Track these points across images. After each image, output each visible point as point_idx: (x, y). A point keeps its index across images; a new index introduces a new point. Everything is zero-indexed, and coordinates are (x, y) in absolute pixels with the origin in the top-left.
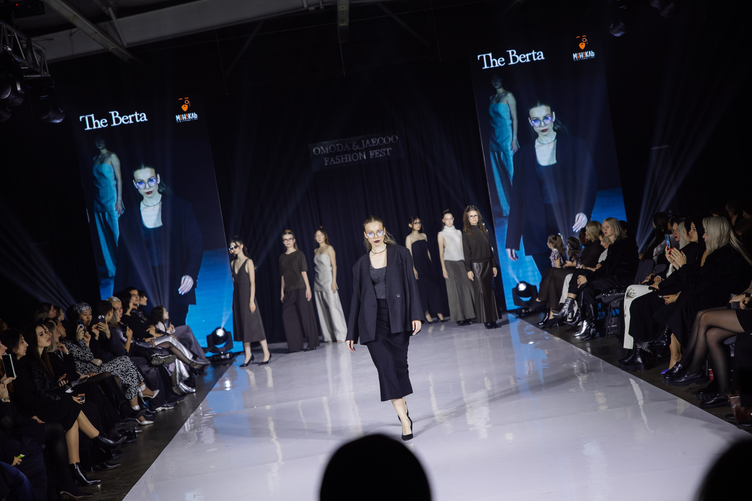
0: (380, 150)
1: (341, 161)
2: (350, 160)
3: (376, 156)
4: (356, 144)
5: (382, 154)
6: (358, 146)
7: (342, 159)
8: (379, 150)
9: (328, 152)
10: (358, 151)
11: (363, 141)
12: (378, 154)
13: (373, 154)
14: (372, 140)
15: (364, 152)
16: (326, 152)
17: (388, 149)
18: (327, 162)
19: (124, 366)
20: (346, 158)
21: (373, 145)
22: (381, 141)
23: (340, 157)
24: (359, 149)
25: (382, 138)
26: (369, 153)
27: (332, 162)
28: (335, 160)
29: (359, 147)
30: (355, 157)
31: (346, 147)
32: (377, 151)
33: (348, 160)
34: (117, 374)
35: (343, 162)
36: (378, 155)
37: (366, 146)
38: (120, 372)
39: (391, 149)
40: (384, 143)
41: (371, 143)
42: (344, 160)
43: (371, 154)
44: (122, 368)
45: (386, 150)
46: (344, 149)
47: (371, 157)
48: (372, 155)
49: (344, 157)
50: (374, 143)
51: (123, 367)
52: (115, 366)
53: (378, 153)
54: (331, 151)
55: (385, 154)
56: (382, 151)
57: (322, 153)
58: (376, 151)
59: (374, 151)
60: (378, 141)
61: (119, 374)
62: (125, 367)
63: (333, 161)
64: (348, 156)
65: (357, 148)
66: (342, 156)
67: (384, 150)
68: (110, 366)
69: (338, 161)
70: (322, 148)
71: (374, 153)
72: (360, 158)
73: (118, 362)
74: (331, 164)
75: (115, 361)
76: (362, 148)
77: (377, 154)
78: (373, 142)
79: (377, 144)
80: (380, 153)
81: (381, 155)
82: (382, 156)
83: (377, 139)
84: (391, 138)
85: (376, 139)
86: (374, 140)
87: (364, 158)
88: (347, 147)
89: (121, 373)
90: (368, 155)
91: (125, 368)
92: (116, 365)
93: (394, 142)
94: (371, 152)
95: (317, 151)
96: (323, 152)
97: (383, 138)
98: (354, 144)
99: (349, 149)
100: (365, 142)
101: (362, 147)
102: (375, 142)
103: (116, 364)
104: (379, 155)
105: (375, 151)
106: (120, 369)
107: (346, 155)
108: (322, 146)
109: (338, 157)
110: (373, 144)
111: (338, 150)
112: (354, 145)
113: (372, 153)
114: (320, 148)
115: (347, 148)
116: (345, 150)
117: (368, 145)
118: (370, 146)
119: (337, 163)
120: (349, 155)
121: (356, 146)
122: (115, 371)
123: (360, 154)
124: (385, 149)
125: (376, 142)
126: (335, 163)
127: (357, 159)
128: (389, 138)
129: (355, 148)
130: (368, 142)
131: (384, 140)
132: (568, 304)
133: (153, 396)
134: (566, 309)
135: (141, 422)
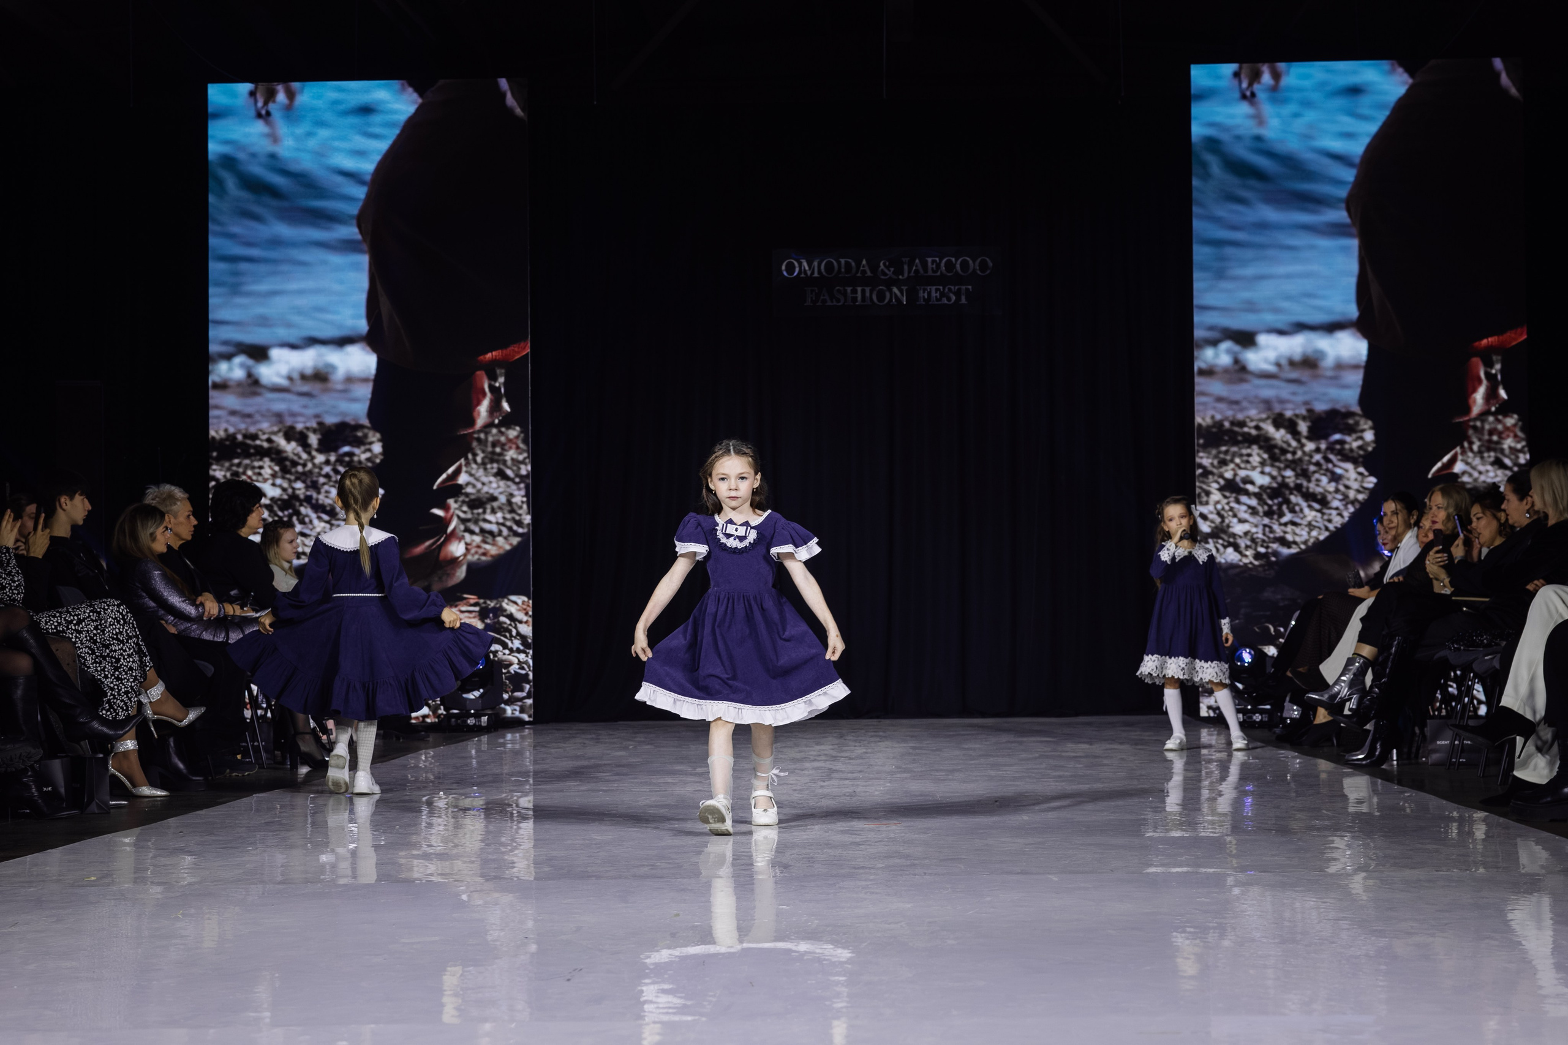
0: (944, 289)
1: (846, 300)
2: (868, 301)
3: (933, 302)
4: (887, 263)
5: (949, 299)
6: (892, 269)
7: (850, 296)
8: (941, 288)
9: (816, 274)
10: (890, 283)
11: (906, 260)
12: (938, 297)
13: (926, 297)
14: (930, 260)
15: (904, 288)
16: (813, 273)
17: (964, 287)
18: (812, 298)
19: (99, 627)
20: (859, 295)
21: (930, 273)
22: (950, 266)
23: (845, 291)
24: (895, 277)
25: (953, 259)
26: (917, 291)
27: (824, 301)
28: (832, 297)
29: (894, 273)
30: (881, 296)
31: (862, 268)
32: (937, 290)
33: (863, 299)
34: (75, 643)
35: (849, 302)
36: (937, 300)
37: (912, 274)
38: (87, 640)
39: (970, 287)
40: (956, 271)
41: (924, 265)
42: (854, 299)
43: (921, 294)
44: (95, 632)
45: (959, 289)
46: (857, 272)
47: (921, 301)
49: (854, 292)
50: (932, 268)
51: (99, 631)
52: (72, 621)
53: (938, 294)
54: (824, 273)
55: (954, 298)
56: (950, 290)
57: (803, 276)
58: (934, 288)
59: (929, 288)
60: (943, 264)
61: (82, 644)
62: (103, 631)
63: (827, 297)
64: (863, 292)
65: (890, 274)
66: (849, 289)
67: (953, 288)
68: (54, 617)
69: (838, 300)
70: (804, 262)
71: (929, 294)
72: (895, 299)
73: (85, 612)
74: (819, 303)
75: (73, 609)
76: (900, 277)
77: (936, 296)
78: (930, 264)
79: (939, 273)
80: (942, 295)
81: (944, 301)
82: (949, 302)
83: (941, 261)
84: (974, 262)
85: (937, 259)
86: (933, 262)
87: (901, 303)
88: (866, 268)
89: (88, 644)
90: (912, 295)
91: (104, 634)
92: (76, 618)
93: (978, 272)
94: (921, 289)
95: (791, 268)
96: (806, 273)
97: (956, 260)
98: (885, 264)
99: (869, 274)
100: (911, 264)
101: (903, 276)
102: (934, 266)
103: (77, 615)
104: (941, 299)
105: (931, 289)
106: (88, 631)
107: (859, 289)
108: (804, 259)
109: (839, 291)
110: (930, 271)
111: (843, 273)
112: (881, 267)
113: (924, 292)
114: (800, 264)
115: (864, 272)
116: (859, 274)
117: (917, 272)
118: (922, 273)
119: (835, 303)
120: (867, 289)
121: (887, 271)
122: (72, 634)
123: (895, 290)
124: (957, 287)
125: (938, 266)
126: (829, 303)
127: (886, 301)
128: (971, 262)
129: (884, 274)
130: (919, 265)
131: (958, 266)
132: (1352, 672)
133: (181, 721)
134: (1343, 684)
135: (134, 786)
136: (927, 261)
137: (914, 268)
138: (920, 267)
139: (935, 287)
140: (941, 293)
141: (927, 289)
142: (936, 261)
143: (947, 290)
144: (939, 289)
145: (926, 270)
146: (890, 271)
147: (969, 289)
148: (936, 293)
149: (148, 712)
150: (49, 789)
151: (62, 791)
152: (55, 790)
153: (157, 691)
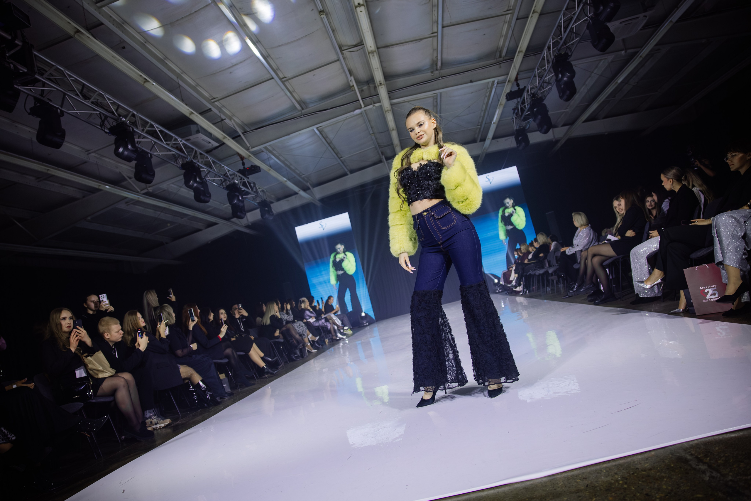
135: (311, 350)
149: (310, 339)
150: (297, 355)
151: (299, 355)
152: (298, 355)
153: (311, 335)
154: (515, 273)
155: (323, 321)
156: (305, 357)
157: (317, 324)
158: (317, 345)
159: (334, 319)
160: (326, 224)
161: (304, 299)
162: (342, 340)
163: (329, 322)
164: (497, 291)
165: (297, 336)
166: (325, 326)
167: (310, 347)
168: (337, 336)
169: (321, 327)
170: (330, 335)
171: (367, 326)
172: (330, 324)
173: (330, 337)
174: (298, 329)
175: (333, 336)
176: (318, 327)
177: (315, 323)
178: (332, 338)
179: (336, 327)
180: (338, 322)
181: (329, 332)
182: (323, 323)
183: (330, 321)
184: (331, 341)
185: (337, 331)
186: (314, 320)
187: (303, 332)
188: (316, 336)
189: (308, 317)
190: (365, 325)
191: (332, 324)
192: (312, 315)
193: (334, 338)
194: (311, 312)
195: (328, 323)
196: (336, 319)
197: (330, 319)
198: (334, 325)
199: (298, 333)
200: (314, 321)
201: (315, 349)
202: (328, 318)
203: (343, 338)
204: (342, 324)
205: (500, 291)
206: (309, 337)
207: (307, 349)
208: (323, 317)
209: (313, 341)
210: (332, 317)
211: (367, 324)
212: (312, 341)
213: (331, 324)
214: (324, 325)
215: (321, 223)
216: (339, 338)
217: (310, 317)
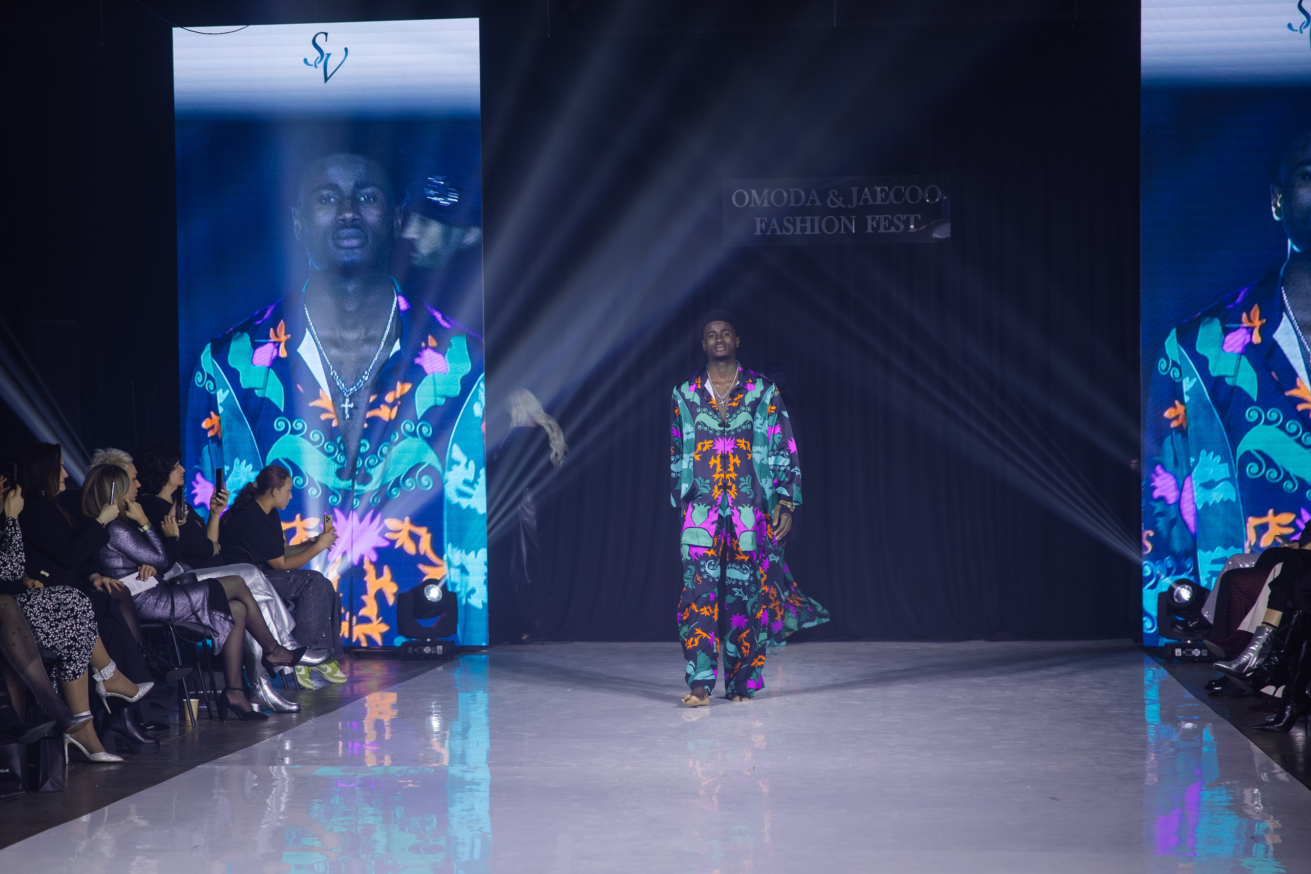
0: (892, 218)
1: (795, 230)
2: (817, 231)
3: (882, 230)
4: (836, 193)
5: (897, 228)
6: (841, 199)
7: (798, 225)
8: (890, 216)
9: (766, 204)
10: (838, 212)
11: (855, 190)
12: (887, 226)
13: (875, 226)
14: (878, 189)
15: (854, 217)
16: (763, 203)
17: (912, 217)
18: (761, 228)
20: (808, 225)
21: (879, 202)
22: (899, 195)
23: (795, 221)
24: (843, 206)
25: (903, 188)
26: (866, 220)
27: (774, 231)
28: (781, 226)
29: (842, 203)
30: (830, 224)
31: (811, 198)
32: (886, 219)
33: (813, 229)
35: (798, 232)
36: (886, 228)
37: (861, 203)
39: (919, 216)
40: (905, 199)
41: (874, 195)
42: (803, 229)
43: (870, 223)
45: (908, 218)
46: (806, 202)
47: (870, 230)
48: (873, 226)
49: (803, 221)
50: (882, 197)
53: (887, 223)
54: (775, 204)
55: (902, 227)
56: (899, 219)
57: (753, 205)
59: (877, 217)
60: (892, 196)
63: (776, 227)
64: (813, 221)
65: (839, 204)
66: (798, 219)
67: (903, 217)
69: (788, 230)
70: (754, 192)
71: (878, 223)
72: (843, 229)
74: (769, 233)
76: (850, 206)
77: (885, 225)
78: (879, 194)
79: (888, 202)
80: (891, 223)
81: (893, 229)
82: (896, 231)
83: (890, 189)
84: (923, 190)
85: (887, 188)
86: (882, 190)
87: (852, 232)
88: (816, 198)
90: (861, 225)
94: (869, 218)
95: (740, 199)
96: (755, 202)
97: (905, 190)
98: (834, 193)
99: (818, 203)
100: (860, 193)
101: (851, 202)
102: (883, 195)
104: (889, 228)
105: (879, 218)
107: (808, 219)
108: (753, 189)
109: (788, 221)
110: (879, 199)
111: (793, 204)
112: (831, 196)
113: (873, 221)
114: (750, 194)
115: (813, 201)
116: (808, 204)
117: (866, 200)
118: (871, 202)
119: (784, 233)
120: (817, 219)
121: (836, 200)
123: (844, 219)
124: (905, 216)
125: (887, 195)
126: (779, 233)
127: (835, 231)
128: (920, 190)
129: (833, 203)
130: (868, 193)
131: (907, 195)
132: (1262, 641)
133: (133, 697)
134: (1251, 654)
135: (91, 752)
136: (876, 190)
137: (863, 197)
138: (869, 197)
139: (884, 216)
140: (889, 221)
141: (875, 218)
142: (885, 190)
143: (895, 217)
144: (888, 218)
145: (875, 199)
146: (839, 200)
147: (918, 218)
148: (885, 221)
149: (102, 690)
150: (7, 771)
151: (19, 772)
152: (12, 772)
153: (109, 670)
154: (1272, 605)
155: (198, 597)
156: (48, 786)
157: (161, 610)
158: (128, 724)
159: (258, 598)
160: (346, 49)
161: (123, 458)
162: (272, 721)
163: (227, 612)
164: (1178, 652)
165: (34, 669)
166: (202, 630)
167: (90, 727)
168: (250, 693)
169: (179, 629)
170: (219, 677)
171: (433, 660)
172: (227, 625)
173: (213, 687)
174: (45, 626)
175: (228, 688)
176: (165, 623)
177: (151, 600)
178: (222, 702)
179: (258, 649)
180: (277, 618)
181: (218, 661)
182: (195, 613)
183: (235, 607)
184: (214, 709)
185: (259, 668)
186: (152, 582)
187: (69, 648)
188: (137, 680)
189: (118, 563)
190: (427, 650)
191: (241, 623)
192: (144, 554)
193: (235, 699)
194: (141, 539)
195: (218, 616)
196: (267, 602)
197: (237, 599)
198: (248, 635)
199: (42, 648)
200: (151, 592)
201: (117, 753)
202: (228, 587)
203: (279, 711)
204: (294, 634)
205: (1196, 652)
206: (97, 678)
207: (69, 739)
208: (200, 579)
209: (117, 703)
210: (247, 590)
211: (440, 648)
212: (109, 699)
213: (233, 622)
214: (198, 618)
215: (320, 40)
216: (264, 706)
217: (134, 565)
